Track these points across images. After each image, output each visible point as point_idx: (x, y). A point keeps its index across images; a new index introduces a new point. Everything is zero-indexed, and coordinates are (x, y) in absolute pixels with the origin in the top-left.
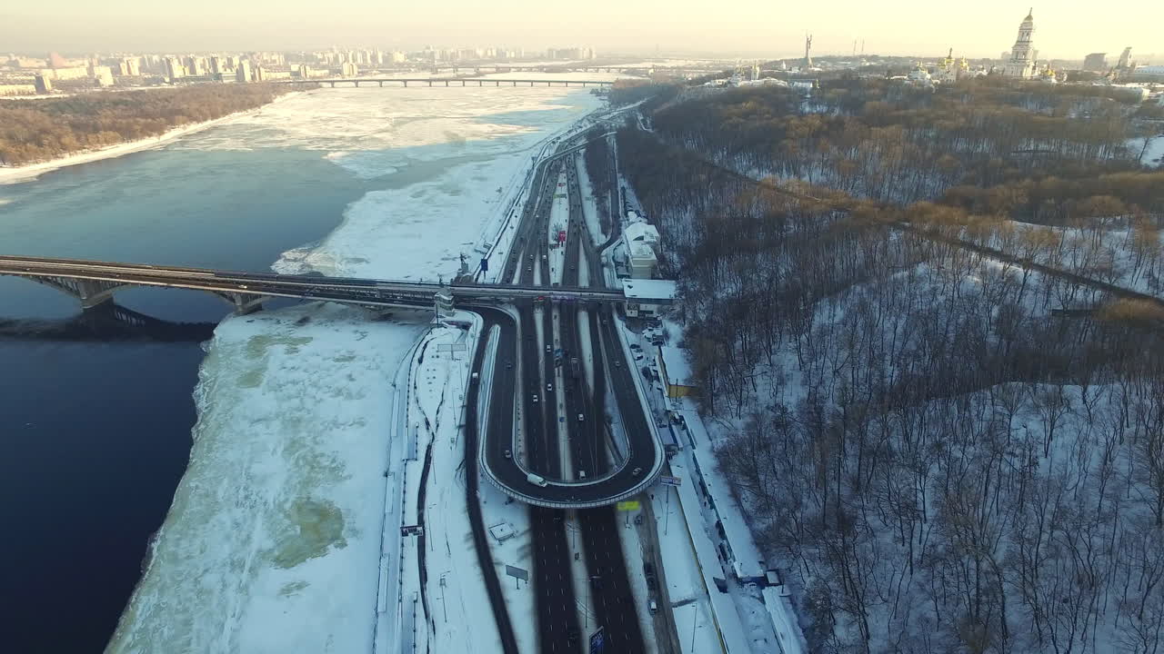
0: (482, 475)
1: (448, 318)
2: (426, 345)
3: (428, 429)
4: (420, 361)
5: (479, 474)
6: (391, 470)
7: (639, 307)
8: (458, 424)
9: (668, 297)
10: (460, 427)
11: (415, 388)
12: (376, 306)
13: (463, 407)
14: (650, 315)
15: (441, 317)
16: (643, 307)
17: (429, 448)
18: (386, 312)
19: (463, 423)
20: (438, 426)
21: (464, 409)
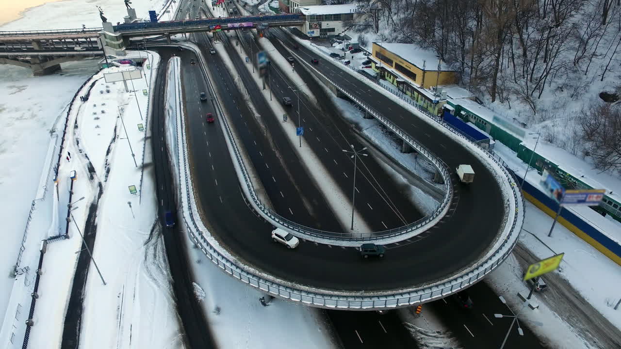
0: (196, 247)
1: (119, 58)
2: (93, 84)
3: (92, 178)
4: (85, 99)
5: (190, 244)
6: (22, 266)
7: (320, 26)
8: (139, 163)
9: (349, 12)
10: (144, 167)
11: (76, 127)
12: (32, 56)
13: (146, 139)
14: (332, 33)
15: (111, 57)
16: (325, 25)
17: (93, 209)
18: (50, 64)
19: (148, 160)
20: (108, 171)
21: (148, 141)
